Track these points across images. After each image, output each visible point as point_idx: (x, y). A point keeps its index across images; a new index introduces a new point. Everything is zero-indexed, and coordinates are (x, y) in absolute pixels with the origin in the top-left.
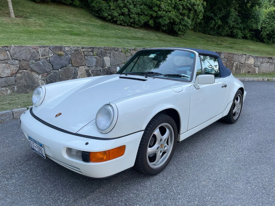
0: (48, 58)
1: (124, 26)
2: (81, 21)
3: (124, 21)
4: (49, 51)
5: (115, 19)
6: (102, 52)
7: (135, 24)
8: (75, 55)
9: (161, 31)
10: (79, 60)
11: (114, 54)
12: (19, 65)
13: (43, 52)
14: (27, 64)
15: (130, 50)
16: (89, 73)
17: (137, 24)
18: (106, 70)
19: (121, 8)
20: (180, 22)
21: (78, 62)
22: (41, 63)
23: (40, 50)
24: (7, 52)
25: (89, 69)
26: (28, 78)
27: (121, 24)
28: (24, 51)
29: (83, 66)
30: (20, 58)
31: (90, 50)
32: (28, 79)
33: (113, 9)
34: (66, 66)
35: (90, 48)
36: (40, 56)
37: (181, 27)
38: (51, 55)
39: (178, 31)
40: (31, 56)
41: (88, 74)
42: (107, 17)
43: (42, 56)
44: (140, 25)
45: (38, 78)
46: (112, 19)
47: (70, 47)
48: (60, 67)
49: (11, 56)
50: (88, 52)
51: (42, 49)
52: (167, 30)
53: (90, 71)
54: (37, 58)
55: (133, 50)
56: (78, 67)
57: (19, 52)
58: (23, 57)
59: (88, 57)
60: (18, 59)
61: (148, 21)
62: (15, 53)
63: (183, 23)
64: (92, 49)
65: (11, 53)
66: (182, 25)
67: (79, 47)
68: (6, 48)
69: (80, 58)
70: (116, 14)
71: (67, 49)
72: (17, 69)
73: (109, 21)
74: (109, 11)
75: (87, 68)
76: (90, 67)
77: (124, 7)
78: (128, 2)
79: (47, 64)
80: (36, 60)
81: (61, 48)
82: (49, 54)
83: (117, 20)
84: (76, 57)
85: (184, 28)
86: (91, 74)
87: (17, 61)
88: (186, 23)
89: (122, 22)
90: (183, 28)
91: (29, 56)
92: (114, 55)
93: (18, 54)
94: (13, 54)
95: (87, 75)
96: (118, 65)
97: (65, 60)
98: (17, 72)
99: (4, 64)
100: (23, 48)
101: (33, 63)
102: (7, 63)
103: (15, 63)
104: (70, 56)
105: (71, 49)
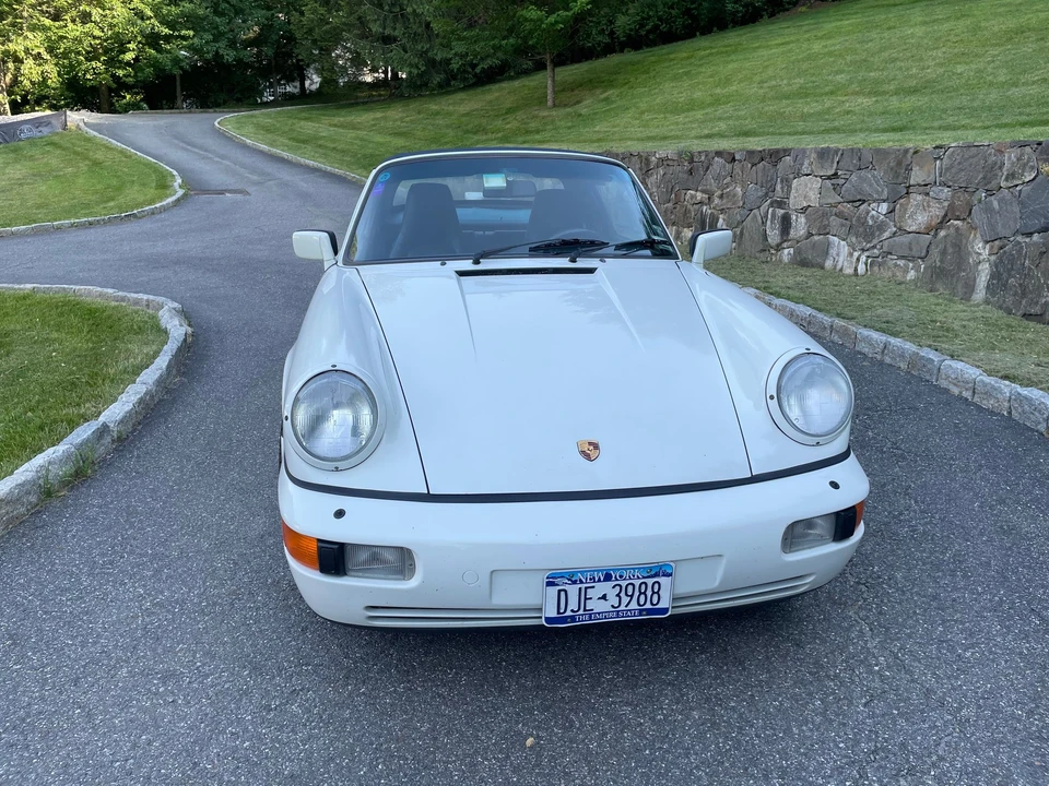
0: (1018, 188)
4: (1029, 160)
12: (946, 204)
13: (1013, 164)
14: (967, 202)
22: (996, 204)
23: (1010, 158)
24: (936, 162)
26: (954, 245)
28: (975, 160)
30: (955, 182)
32: (950, 250)
36: (1004, 177)
38: (1027, 176)
40: (984, 178)
43: (1007, 180)
45: (980, 254)
48: (1038, 227)
49: (940, 176)
51: (1014, 153)
54: (994, 183)
57: (959, 163)
58: (962, 178)
60: (951, 184)
62: (952, 166)
65: (943, 166)
72: (943, 214)
79: (1009, 208)
80: (990, 193)
82: (1024, 171)
87: (946, 190)
91: (981, 176)
98: (941, 222)
99: (920, 198)
100: (974, 150)
101: (980, 201)
102: (928, 194)
103: (943, 196)
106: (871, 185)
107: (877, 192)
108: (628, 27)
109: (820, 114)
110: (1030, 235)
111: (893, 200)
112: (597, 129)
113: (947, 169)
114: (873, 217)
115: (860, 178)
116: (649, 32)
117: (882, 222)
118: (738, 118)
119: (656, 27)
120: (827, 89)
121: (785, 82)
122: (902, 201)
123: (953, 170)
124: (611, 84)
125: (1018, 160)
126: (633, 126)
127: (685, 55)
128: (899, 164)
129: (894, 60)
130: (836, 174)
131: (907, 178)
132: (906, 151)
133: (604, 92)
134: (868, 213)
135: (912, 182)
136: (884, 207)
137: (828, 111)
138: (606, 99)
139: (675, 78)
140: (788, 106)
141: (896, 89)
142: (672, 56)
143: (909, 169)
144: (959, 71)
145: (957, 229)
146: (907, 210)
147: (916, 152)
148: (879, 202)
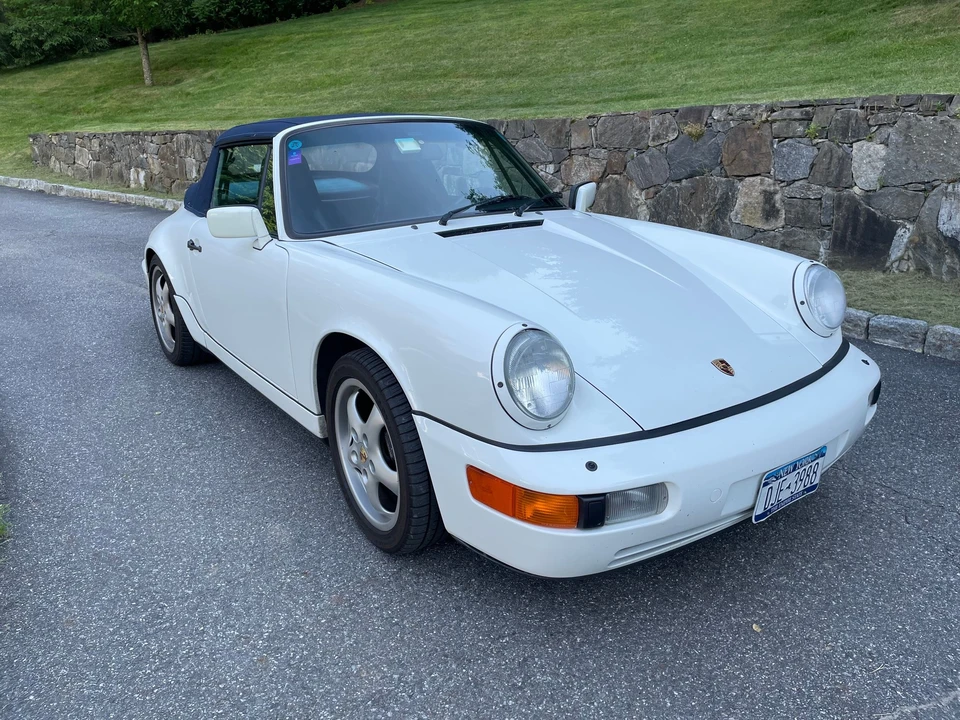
0: (665, 146)
4: (671, 125)
6: (849, 119)
8: (737, 135)
10: (745, 155)
11: (909, 127)
12: (605, 162)
13: (657, 127)
14: (622, 160)
16: (774, 206)
18: (846, 203)
21: (742, 160)
22: (647, 160)
23: (653, 123)
24: (592, 129)
25: (778, 188)
26: (616, 194)
28: (624, 126)
29: (759, 175)
30: (610, 144)
31: (797, 114)
32: (613, 198)
34: (702, 173)
35: (801, 106)
36: (650, 138)
38: (672, 137)
40: (634, 139)
41: (767, 207)
43: (653, 140)
45: (637, 199)
47: (727, 106)
48: (685, 174)
49: (596, 140)
50: (784, 123)
51: (658, 120)
53: (778, 197)
54: (643, 143)
56: (741, 178)
57: (611, 129)
58: (616, 143)
59: (786, 142)
60: (607, 146)
62: (605, 132)
65: (598, 132)
67: (758, 106)
68: (591, 119)
69: (753, 145)
71: (716, 115)
72: (603, 170)
75: (769, 185)
76: (782, 182)
79: (659, 162)
80: (640, 151)
81: (697, 114)
82: (667, 133)
84: (736, 141)
86: (778, 211)
87: (603, 151)
91: (630, 139)
92: (906, 136)
95: (764, 210)
96: (924, 183)
97: (703, 154)
98: (602, 177)
99: (581, 158)
100: (622, 119)
101: (633, 158)
102: (587, 155)
103: (600, 156)
104: (720, 139)
105: (731, 115)
106: (537, 150)
107: (544, 156)
108: (207, 9)
109: (446, 94)
110: (679, 181)
111: (558, 162)
112: (218, 106)
113: (601, 135)
115: (526, 145)
116: (229, 14)
117: (551, 180)
118: (368, 97)
119: (236, 11)
120: (439, 72)
121: (396, 65)
122: (565, 162)
123: (607, 135)
124: (209, 64)
125: (661, 124)
126: (258, 104)
127: (278, 38)
128: (559, 132)
129: (485, 49)
131: (569, 142)
132: (564, 121)
133: (206, 71)
135: (573, 146)
136: (551, 168)
137: (450, 90)
138: (211, 78)
139: (279, 59)
140: (410, 86)
141: (498, 73)
142: (266, 39)
143: (568, 135)
144: (542, 58)
145: (617, 181)
146: (570, 170)
147: (573, 122)
148: (546, 163)
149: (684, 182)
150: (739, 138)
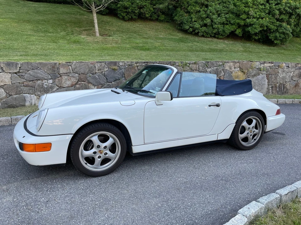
0: (104, 72)
1: (206, 37)
2: (160, 36)
3: (206, 32)
4: (104, 66)
5: (196, 31)
7: (219, 35)
8: (128, 69)
9: (253, 40)
12: (78, 78)
13: (99, 67)
14: (85, 77)
15: (190, 64)
17: (222, 35)
19: (203, 19)
20: (277, 30)
22: (97, 77)
23: (97, 65)
24: (70, 66)
27: (203, 36)
30: (80, 72)
31: (144, 64)
33: (195, 21)
34: (119, 80)
37: (278, 34)
38: (106, 70)
39: (274, 40)
42: (189, 29)
43: (98, 70)
44: (224, 35)
46: (194, 31)
47: (124, 62)
48: (113, 80)
49: (72, 70)
50: (141, 66)
51: (99, 64)
52: (261, 39)
54: (94, 71)
55: (192, 64)
57: (79, 67)
58: (82, 71)
60: (78, 72)
61: (235, 31)
62: (76, 68)
63: (281, 31)
64: (146, 63)
65: (73, 68)
66: (279, 33)
67: (133, 62)
68: (69, 63)
69: (134, 72)
70: (197, 25)
71: (121, 64)
72: (77, 81)
73: (191, 33)
74: (191, 24)
77: (207, 17)
78: (210, 12)
79: (102, 77)
80: (93, 74)
81: (115, 63)
82: (104, 68)
83: (198, 32)
84: (129, 71)
85: (282, 36)
87: (76, 74)
88: (284, 31)
89: (205, 34)
90: (280, 37)
91: (88, 70)
93: (78, 69)
94: (74, 69)
97: (118, 74)
98: (77, 83)
99: (66, 77)
100: (83, 63)
101: (90, 76)
102: (69, 76)
103: (75, 76)
104: (123, 70)
105: (125, 64)
107: (46, 77)
110: (111, 82)
111: (54, 79)
114: (46, 85)
117: (51, 86)
122: (58, 79)
125: (101, 66)
128: (53, 67)
130: (19, 72)
131: (59, 71)
132: (56, 63)
134: (43, 84)
135: (61, 72)
136: (51, 81)
143: (58, 68)
146: (62, 81)
147: (60, 64)
148: (47, 80)
149: (113, 83)
150: (130, 70)
